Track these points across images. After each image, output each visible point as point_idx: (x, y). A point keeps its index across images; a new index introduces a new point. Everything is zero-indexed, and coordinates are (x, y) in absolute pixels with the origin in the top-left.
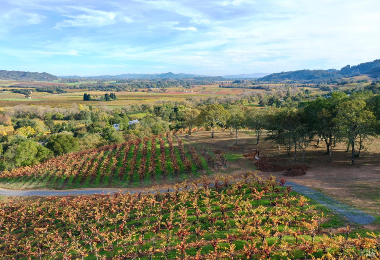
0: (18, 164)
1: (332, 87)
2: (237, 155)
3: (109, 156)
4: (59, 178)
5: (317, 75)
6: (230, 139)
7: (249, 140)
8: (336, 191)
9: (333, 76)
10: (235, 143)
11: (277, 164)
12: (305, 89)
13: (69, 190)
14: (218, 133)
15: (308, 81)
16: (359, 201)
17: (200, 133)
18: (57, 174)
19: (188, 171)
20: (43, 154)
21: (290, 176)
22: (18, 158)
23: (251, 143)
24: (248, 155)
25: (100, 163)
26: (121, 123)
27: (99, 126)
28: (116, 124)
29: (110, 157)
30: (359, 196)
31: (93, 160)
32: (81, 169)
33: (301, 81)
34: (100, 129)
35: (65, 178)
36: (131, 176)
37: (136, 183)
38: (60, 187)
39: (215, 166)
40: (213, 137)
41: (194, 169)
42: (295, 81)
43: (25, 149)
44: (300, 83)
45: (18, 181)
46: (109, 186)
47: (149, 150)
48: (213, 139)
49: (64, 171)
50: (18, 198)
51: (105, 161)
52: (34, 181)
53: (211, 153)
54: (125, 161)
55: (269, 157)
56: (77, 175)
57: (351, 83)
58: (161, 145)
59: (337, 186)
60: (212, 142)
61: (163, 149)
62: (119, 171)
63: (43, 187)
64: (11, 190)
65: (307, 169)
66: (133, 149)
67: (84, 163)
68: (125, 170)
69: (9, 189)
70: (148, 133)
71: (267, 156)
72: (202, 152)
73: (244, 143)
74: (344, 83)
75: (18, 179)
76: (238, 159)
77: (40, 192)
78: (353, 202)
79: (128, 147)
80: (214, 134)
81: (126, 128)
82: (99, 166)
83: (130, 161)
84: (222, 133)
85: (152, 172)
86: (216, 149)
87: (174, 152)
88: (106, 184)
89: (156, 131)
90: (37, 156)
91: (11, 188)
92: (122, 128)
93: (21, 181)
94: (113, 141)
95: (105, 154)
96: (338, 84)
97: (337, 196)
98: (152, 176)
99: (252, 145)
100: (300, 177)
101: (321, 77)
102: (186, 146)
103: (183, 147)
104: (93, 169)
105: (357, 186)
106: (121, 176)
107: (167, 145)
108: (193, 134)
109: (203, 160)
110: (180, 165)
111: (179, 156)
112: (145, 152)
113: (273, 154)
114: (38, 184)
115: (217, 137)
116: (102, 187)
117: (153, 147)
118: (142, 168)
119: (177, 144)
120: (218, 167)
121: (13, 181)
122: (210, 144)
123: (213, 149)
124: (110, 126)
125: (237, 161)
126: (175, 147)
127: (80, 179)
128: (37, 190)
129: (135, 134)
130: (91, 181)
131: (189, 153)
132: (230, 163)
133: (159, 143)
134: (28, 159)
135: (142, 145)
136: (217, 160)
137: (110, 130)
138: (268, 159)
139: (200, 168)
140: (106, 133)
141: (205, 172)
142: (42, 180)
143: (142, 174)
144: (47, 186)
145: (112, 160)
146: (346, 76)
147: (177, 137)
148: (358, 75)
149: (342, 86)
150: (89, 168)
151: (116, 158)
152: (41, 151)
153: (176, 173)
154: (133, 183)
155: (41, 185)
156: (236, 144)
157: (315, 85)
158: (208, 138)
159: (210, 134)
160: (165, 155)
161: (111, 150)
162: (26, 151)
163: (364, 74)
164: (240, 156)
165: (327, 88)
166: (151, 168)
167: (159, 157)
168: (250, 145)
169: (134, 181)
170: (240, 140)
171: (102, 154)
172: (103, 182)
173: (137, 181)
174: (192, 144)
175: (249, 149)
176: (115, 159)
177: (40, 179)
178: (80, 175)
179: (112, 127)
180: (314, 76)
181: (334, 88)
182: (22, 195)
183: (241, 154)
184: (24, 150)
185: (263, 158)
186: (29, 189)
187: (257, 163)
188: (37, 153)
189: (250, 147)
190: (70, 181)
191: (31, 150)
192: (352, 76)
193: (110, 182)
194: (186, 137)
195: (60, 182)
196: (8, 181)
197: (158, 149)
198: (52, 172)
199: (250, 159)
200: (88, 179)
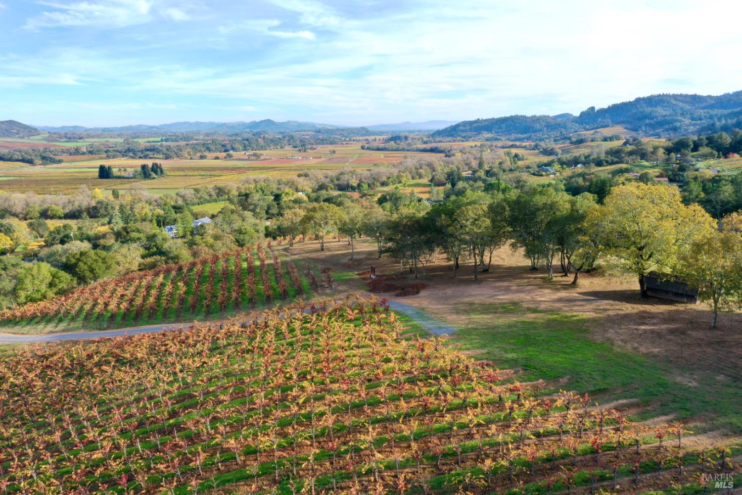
0: (22, 299)
1: (559, 148)
2: (350, 274)
3: (172, 280)
4: (100, 315)
5: (537, 126)
6: (346, 252)
7: (370, 253)
8: (438, 309)
9: (565, 127)
10: (350, 257)
11: (393, 283)
12: (514, 151)
13: (119, 330)
14: (332, 244)
15: (523, 136)
16: (455, 317)
17: (306, 244)
18: (97, 310)
19: (284, 296)
20: (60, 282)
21: (401, 296)
22: (21, 289)
23: (373, 257)
24: (364, 273)
25: (160, 292)
26: (179, 225)
27: (138, 231)
28: (169, 227)
29: (174, 282)
30: (458, 312)
31: (149, 288)
32: (132, 300)
33: (509, 137)
34: (141, 235)
35: (109, 314)
36: (208, 306)
37: (215, 315)
38: (105, 326)
39: (319, 288)
40: (322, 250)
41: (291, 293)
42: (499, 137)
43: (32, 276)
44: (509, 139)
45: (33, 322)
46: (178, 321)
47: (231, 270)
48: (322, 253)
49: (106, 305)
50: (44, 345)
51: (168, 289)
52: (61, 320)
53: (317, 272)
54: (197, 287)
55: (388, 275)
56: (128, 310)
57: (592, 141)
58: (248, 264)
59: (444, 304)
60: (321, 257)
61: (251, 269)
62: (190, 299)
63: (78, 328)
64: (27, 336)
65: (423, 287)
66: (208, 269)
67: (136, 292)
68: (198, 300)
69: (23, 334)
70: (228, 243)
71: (387, 273)
72: (305, 272)
73: (362, 256)
74: (581, 142)
75: (31, 320)
76: (350, 280)
77: (76, 335)
78: (448, 318)
79: (199, 267)
80: (325, 245)
81: (188, 233)
82: (158, 295)
83: (205, 287)
84: (338, 243)
85: (236, 299)
86: (324, 267)
87: (266, 273)
88: (173, 320)
89: (242, 240)
90: (51, 285)
91: (26, 332)
92: (181, 234)
93: (38, 323)
94: (172, 258)
95: (164, 278)
96: (571, 143)
97: (436, 314)
98: (237, 305)
99: (373, 259)
100: (411, 296)
101: (545, 129)
102: (283, 263)
103: (280, 264)
104: (152, 299)
105: (464, 303)
106: (193, 306)
107: (258, 263)
108: (295, 246)
109: (305, 282)
110: (275, 290)
111: (273, 278)
112: (226, 274)
113: (395, 270)
114: (69, 325)
115: (329, 250)
116: (169, 323)
117: (237, 266)
118: (223, 295)
119: (272, 261)
120: (322, 290)
121: (24, 323)
122: (316, 260)
123: (320, 267)
124: (158, 231)
125: (347, 282)
126: (268, 265)
127: (133, 315)
128: (70, 333)
129: (207, 246)
130: (150, 317)
131: (288, 273)
132: (339, 285)
133: (246, 260)
134: (38, 291)
135: (221, 264)
136: (323, 281)
137: (160, 237)
138: (385, 278)
139: (300, 292)
140: (153, 244)
141: (305, 296)
142: (73, 319)
143: (222, 303)
144: (84, 327)
145: (178, 286)
146: (588, 127)
147: (273, 251)
148: (607, 126)
149: (577, 148)
150: (145, 299)
151: (184, 283)
152: (58, 278)
153: (268, 300)
154: (212, 316)
155: (72, 325)
156: (351, 259)
157: (533, 144)
158: (317, 251)
159: (319, 245)
160: (255, 277)
161: (174, 273)
162: (34, 279)
163: (618, 123)
164: (354, 275)
165: (552, 150)
166: (234, 295)
167: (245, 280)
168: (370, 259)
169: (212, 313)
170: (358, 253)
171: (160, 279)
172: (168, 316)
173: (217, 312)
174: (293, 261)
175: (367, 265)
176: (183, 285)
177: (70, 317)
178: (131, 309)
179: (164, 233)
180: (532, 127)
181: (563, 151)
182: (48, 340)
183: (356, 272)
184: (30, 277)
185: (381, 276)
186: (56, 332)
187: (369, 283)
188: (50, 280)
189: (369, 262)
190: (119, 318)
191: (41, 277)
192: (598, 128)
193: (178, 316)
194: (286, 250)
195: (103, 320)
196: (16, 324)
197: (244, 270)
198: (87, 307)
199: (364, 279)
200: (145, 314)
